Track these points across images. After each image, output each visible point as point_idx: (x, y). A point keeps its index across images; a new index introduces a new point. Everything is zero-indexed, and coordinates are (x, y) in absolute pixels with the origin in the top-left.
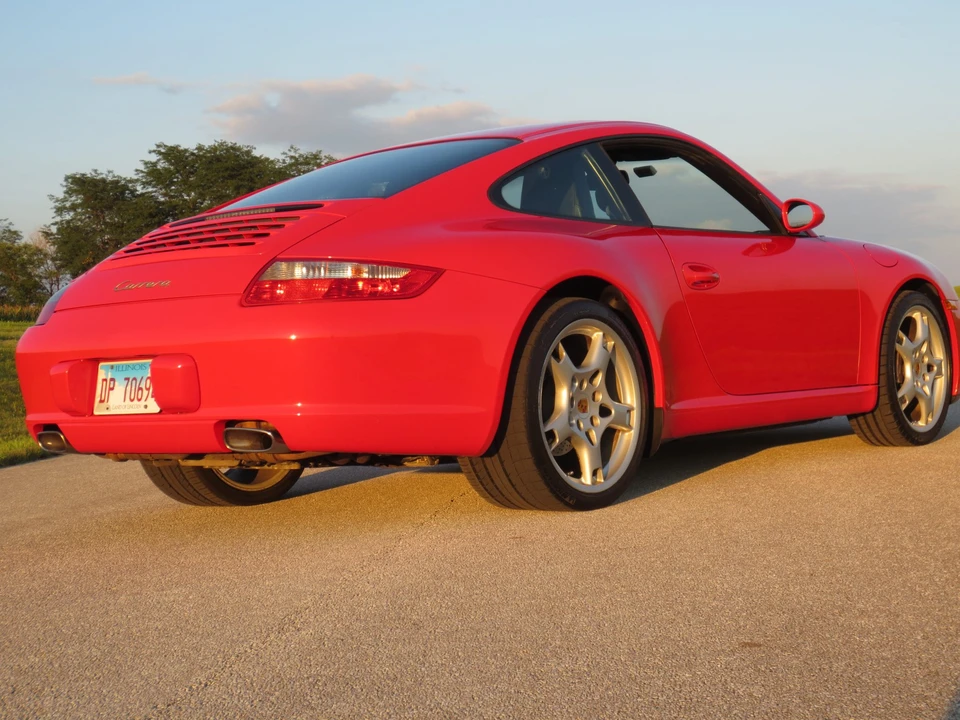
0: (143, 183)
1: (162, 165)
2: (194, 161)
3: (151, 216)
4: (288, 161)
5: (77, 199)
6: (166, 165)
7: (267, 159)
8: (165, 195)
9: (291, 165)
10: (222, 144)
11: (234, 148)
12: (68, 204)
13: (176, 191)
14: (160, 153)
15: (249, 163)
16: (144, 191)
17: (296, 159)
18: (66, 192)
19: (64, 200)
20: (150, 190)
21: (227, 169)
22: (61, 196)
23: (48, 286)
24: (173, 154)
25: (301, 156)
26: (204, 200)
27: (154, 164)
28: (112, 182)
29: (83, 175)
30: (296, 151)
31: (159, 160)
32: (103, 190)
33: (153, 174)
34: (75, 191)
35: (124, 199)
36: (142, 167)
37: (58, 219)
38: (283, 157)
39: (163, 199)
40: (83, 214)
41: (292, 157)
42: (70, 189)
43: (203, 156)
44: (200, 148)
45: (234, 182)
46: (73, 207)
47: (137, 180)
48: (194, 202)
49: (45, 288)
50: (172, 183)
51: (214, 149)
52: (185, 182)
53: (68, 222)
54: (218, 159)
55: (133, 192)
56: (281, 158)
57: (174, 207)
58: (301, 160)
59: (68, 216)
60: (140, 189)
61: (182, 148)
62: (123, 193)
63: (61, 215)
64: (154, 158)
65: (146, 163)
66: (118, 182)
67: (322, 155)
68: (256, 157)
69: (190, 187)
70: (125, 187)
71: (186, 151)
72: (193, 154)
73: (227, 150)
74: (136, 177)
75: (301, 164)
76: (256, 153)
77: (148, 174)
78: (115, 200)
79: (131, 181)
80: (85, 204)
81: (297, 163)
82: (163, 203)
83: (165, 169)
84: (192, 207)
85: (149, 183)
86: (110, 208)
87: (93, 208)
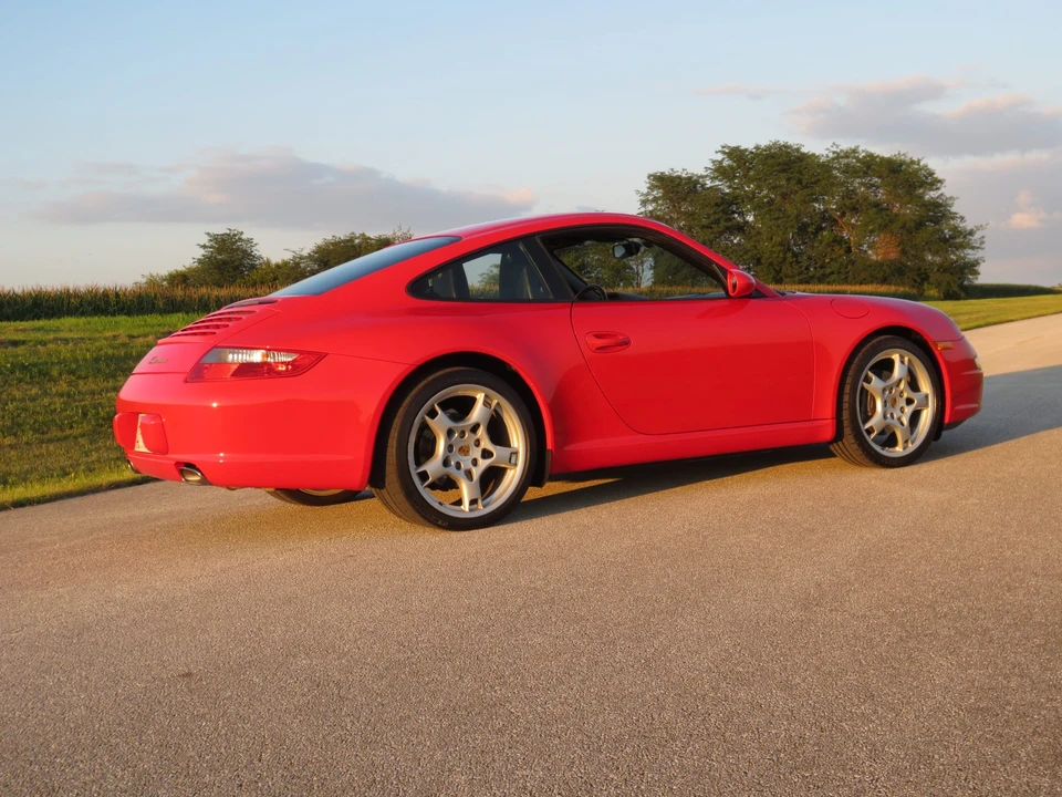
0: (711, 178)
1: (727, 163)
2: (753, 159)
3: (717, 205)
4: (831, 155)
5: (657, 193)
6: (730, 162)
7: (813, 155)
8: (729, 187)
9: (833, 159)
10: (775, 144)
11: (786, 146)
12: (651, 198)
13: (738, 184)
14: (724, 153)
15: (798, 158)
16: (713, 184)
17: (838, 154)
18: (649, 188)
19: (648, 194)
20: (718, 183)
21: (779, 164)
22: (645, 191)
23: (634, 267)
24: (736, 154)
25: (841, 151)
26: (762, 190)
27: (721, 162)
28: (686, 179)
29: (662, 173)
30: (837, 147)
31: (723, 159)
32: (679, 185)
33: (720, 171)
34: (656, 187)
35: (696, 191)
36: (710, 165)
37: (643, 210)
38: (827, 152)
39: (728, 191)
40: (663, 205)
41: (834, 152)
42: (652, 185)
43: (760, 154)
44: (757, 148)
45: (785, 175)
46: (655, 200)
47: (707, 176)
48: (753, 193)
49: (632, 269)
50: (735, 177)
51: (768, 148)
52: (745, 176)
53: (651, 212)
54: (772, 156)
55: (703, 185)
57: (736, 198)
58: (842, 154)
59: (650, 208)
60: (709, 183)
61: (743, 148)
62: (695, 187)
63: (645, 206)
64: (720, 157)
65: (713, 162)
66: (690, 178)
67: (860, 149)
68: (803, 154)
69: (750, 181)
70: (697, 182)
71: (746, 150)
72: (752, 153)
73: (780, 148)
74: (705, 174)
75: (842, 157)
76: (804, 150)
77: (715, 170)
78: (689, 192)
79: (702, 177)
80: (664, 197)
81: (838, 156)
82: (727, 194)
83: (729, 166)
84: (751, 197)
85: (716, 178)
86: (684, 200)
87: (671, 200)
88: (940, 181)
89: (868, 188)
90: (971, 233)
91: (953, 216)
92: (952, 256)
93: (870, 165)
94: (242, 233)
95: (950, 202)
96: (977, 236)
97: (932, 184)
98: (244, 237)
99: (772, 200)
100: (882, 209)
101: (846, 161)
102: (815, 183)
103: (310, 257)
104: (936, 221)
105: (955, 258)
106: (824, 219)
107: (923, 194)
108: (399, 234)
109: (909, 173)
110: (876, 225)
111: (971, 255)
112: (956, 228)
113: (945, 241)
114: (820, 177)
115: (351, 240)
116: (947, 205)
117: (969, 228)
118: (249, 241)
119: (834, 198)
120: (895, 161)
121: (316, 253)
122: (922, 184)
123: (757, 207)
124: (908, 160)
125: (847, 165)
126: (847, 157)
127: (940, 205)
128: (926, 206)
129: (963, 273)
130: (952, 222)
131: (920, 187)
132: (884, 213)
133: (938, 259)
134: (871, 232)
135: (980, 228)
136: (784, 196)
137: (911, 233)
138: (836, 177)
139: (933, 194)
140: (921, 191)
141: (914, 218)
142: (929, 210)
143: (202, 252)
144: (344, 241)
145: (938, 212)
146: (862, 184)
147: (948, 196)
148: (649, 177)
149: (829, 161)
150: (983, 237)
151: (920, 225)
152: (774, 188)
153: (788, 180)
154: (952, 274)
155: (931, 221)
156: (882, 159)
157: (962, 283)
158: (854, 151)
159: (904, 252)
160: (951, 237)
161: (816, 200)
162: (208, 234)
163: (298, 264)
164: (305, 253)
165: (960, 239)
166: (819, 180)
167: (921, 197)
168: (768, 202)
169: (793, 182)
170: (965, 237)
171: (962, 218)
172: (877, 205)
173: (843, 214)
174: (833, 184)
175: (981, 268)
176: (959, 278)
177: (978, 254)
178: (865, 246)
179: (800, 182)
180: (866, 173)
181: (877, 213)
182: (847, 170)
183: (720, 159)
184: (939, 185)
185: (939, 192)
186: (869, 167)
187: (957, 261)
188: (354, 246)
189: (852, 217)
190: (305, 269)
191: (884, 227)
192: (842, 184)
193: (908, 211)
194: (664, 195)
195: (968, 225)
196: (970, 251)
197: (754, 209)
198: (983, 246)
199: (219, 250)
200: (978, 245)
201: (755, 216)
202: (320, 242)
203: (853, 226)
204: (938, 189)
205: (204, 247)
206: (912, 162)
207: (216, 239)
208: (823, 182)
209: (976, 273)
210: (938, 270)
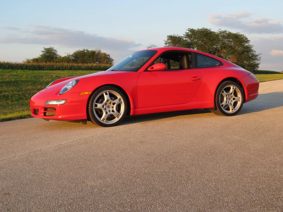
1: (189, 33)
2: (197, 32)
3: (186, 45)
4: (219, 32)
7: (214, 32)
8: (190, 40)
9: (220, 33)
10: (203, 28)
11: (206, 29)
12: (168, 42)
13: (192, 39)
14: (189, 30)
15: (210, 33)
16: (185, 39)
17: (221, 32)
18: (167, 39)
19: (167, 41)
20: (187, 39)
21: (204, 34)
22: (166, 40)
24: (192, 31)
25: (222, 31)
26: (199, 41)
27: (188, 33)
28: (178, 37)
29: (171, 35)
30: (221, 30)
31: (189, 32)
32: (176, 39)
33: (188, 35)
34: (169, 39)
35: (181, 41)
36: (185, 34)
37: (165, 45)
38: (218, 31)
39: (189, 41)
40: (171, 44)
41: (220, 31)
42: (168, 39)
43: (199, 31)
44: (198, 29)
45: (206, 37)
46: (169, 43)
47: (184, 37)
50: (192, 37)
51: (201, 29)
52: (194, 37)
54: (202, 32)
55: (183, 39)
56: (217, 31)
57: (192, 43)
58: (222, 32)
59: (168, 45)
60: (184, 39)
61: (194, 29)
62: (180, 40)
63: (166, 45)
64: (188, 31)
66: (179, 37)
67: (227, 31)
68: (211, 31)
69: (196, 38)
71: (195, 30)
72: (197, 31)
73: (205, 30)
74: (183, 36)
75: (222, 33)
76: (211, 30)
77: (186, 35)
78: (179, 41)
79: (182, 37)
80: (171, 42)
81: (221, 33)
82: (189, 42)
83: (190, 34)
84: (196, 43)
85: (186, 37)
86: (177, 43)
87: (173, 43)
88: (249, 41)
89: (229, 42)
90: (257, 56)
91: (252, 51)
92: (251, 62)
93: (230, 36)
94: (53, 48)
95: (251, 47)
96: (259, 56)
97: (247, 41)
98: (54, 49)
99: (202, 44)
100: (232, 48)
101: (223, 34)
102: (214, 40)
103: (72, 55)
104: (248, 52)
105: (252, 62)
106: (216, 50)
107: (244, 44)
108: (97, 50)
109: (240, 38)
110: (231, 52)
111: (257, 62)
112: (253, 54)
113: (250, 58)
114: (215, 38)
115: (84, 51)
116: (251, 48)
117: (256, 54)
118: (55, 50)
119: (219, 44)
120: (237, 35)
121: (74, 54)
122: (244, 41)
123: (198, 46)
124: (240, 34)
125: (223, 35)
126: (223, 33)
127: (249, 47)
128: (245, 48)
129: (254, 67)
130: (252, 52)
131: (243, 42)
132: (233, 49)
133: (247, 63)
134: (229, 54)
135: (259, 54)
136: (205, 43)
137: (240, 55)
138: (220, 38)
139: (247, 44)
140: (244, 43)
141: (241, 51)
142: (246, 49)
143: (42, 53)
144: (82, 51)
145: (248, 49)
146: (227, 41)
147: (251, 45)
148: (167, 36)
149: (218, 34)
150: (261, 57)
151: (243, 53)
152: (202, 41)
153: (207, 39)
154: (251, 67)
155: (246, 52)
156: (233, 34)
157: (254, 70)
158: (225, 31)
159: (238, 60)
160: (252, 57)
161: (214, 45)
162: (44, 48)
163: (69, 57)
164: (71, 54)
165: (254, 57)
166: (215, 39)
167: (243, 45)
168: (201, 45)
169: (208, 39)
170: (255, 57)
171: (255, 51)
172: (231, 47)
173: (222, 49)
174: (219, 40)
175: (259, 66)
176: (253, 68)
177: (259, 62)
178: (227, 58)
179: (210, 39)
180: (228, 38)
181: (231, 49)
182: (224, 37)
183: (188, 32)
184: (249, 42)
185: (249, 44)
186: (229, 36)
187: (253, 63)
188: (84, 53)
189: (224, 50)
190: (71, 59)
191: (233, 53)
192: (222, 41)
193: (240, 49)
194: (172, 42)
195: (256, 53)
196: (257, 61)
197: (197, 47)
198: (260, 59)
199: (47, 53)
200: (259, 59)
201: (197, 48)
202: (75, 51)
203: (224, 52)
204: (248, 43)
205: (43, 51)
206: (242, 35)
207: (46, 49)
208: (216, 40)
209: (258, 67)
210: (247, 66)
